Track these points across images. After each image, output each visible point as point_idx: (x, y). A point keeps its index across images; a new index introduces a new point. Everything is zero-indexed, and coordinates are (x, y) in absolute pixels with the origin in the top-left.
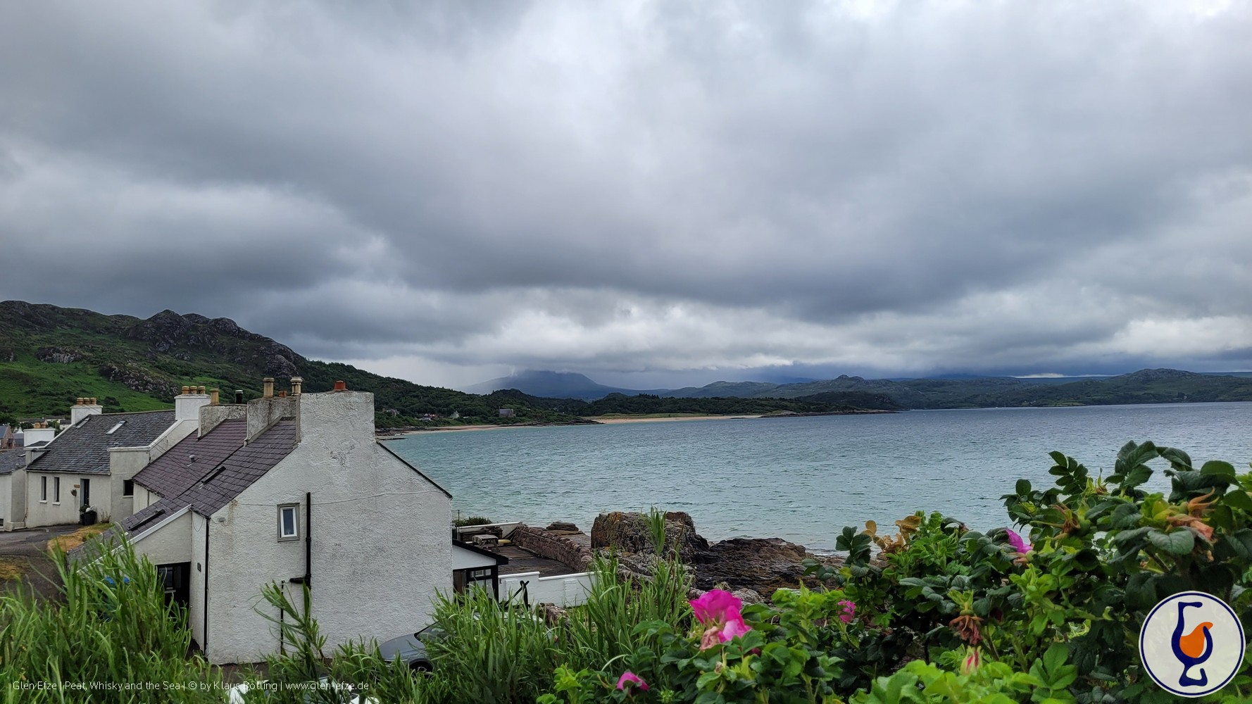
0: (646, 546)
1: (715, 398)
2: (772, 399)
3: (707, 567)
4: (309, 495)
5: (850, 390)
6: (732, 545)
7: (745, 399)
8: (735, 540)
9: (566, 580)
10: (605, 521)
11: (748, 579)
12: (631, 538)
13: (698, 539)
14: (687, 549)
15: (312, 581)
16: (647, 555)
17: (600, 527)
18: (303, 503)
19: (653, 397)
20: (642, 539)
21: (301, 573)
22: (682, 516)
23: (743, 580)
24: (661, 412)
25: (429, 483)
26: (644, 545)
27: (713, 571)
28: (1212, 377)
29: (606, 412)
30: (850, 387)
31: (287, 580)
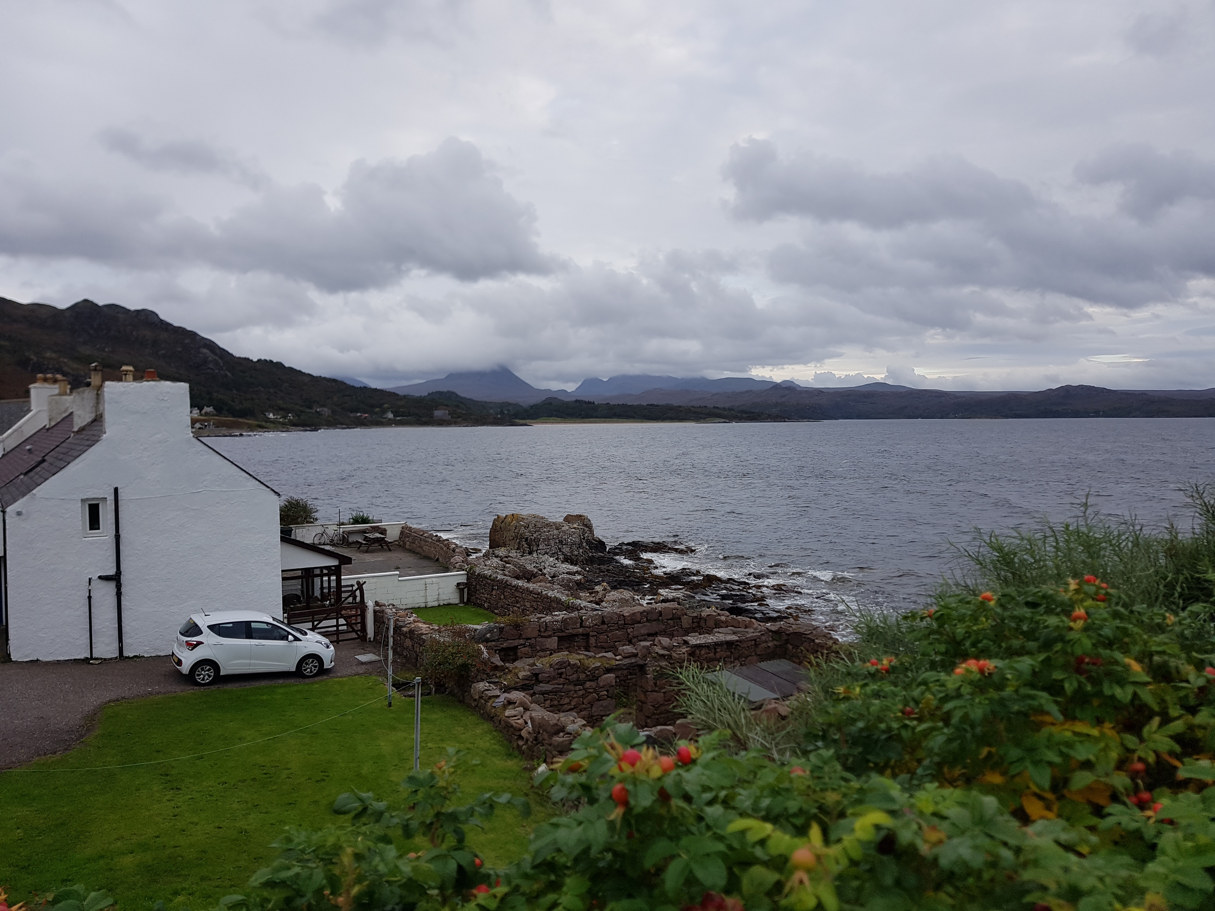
0: (541, 547)
1: (650, 405)
2: (706, 407)
3: (599, 569)
4: (116, 490)
5: (783, 399)
6: (630, 548)
7: (680, 407)
8: (633, 542)
9: (427, 580)
10: (503, 522)
11: (637, 580)
12: (527, 539)
13: (596, 541)
14: (581, 551)
15: (122, 578)
16: (541, 556)
17: (498, 528)
18: (111, 498)
19: (589, 403)
20: (537, 542)
21: (112, 572)
22: (579, 517)
23: (631, 581)
24: (597, 417)
25: (254, 480)
26: (538, 546)
27: (604, 572)
28: (1129, 394)
29: (542, 416)
30: (784, 396)
31: (95, 577)
